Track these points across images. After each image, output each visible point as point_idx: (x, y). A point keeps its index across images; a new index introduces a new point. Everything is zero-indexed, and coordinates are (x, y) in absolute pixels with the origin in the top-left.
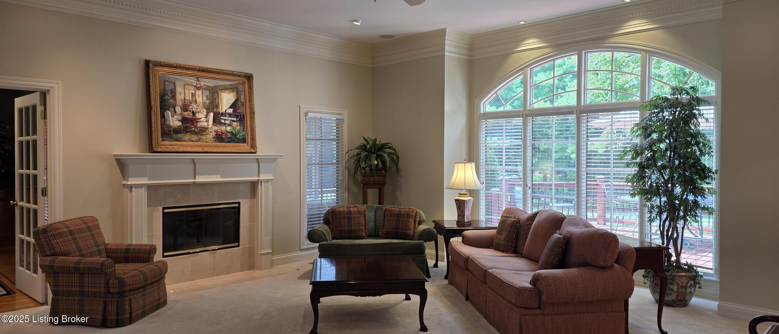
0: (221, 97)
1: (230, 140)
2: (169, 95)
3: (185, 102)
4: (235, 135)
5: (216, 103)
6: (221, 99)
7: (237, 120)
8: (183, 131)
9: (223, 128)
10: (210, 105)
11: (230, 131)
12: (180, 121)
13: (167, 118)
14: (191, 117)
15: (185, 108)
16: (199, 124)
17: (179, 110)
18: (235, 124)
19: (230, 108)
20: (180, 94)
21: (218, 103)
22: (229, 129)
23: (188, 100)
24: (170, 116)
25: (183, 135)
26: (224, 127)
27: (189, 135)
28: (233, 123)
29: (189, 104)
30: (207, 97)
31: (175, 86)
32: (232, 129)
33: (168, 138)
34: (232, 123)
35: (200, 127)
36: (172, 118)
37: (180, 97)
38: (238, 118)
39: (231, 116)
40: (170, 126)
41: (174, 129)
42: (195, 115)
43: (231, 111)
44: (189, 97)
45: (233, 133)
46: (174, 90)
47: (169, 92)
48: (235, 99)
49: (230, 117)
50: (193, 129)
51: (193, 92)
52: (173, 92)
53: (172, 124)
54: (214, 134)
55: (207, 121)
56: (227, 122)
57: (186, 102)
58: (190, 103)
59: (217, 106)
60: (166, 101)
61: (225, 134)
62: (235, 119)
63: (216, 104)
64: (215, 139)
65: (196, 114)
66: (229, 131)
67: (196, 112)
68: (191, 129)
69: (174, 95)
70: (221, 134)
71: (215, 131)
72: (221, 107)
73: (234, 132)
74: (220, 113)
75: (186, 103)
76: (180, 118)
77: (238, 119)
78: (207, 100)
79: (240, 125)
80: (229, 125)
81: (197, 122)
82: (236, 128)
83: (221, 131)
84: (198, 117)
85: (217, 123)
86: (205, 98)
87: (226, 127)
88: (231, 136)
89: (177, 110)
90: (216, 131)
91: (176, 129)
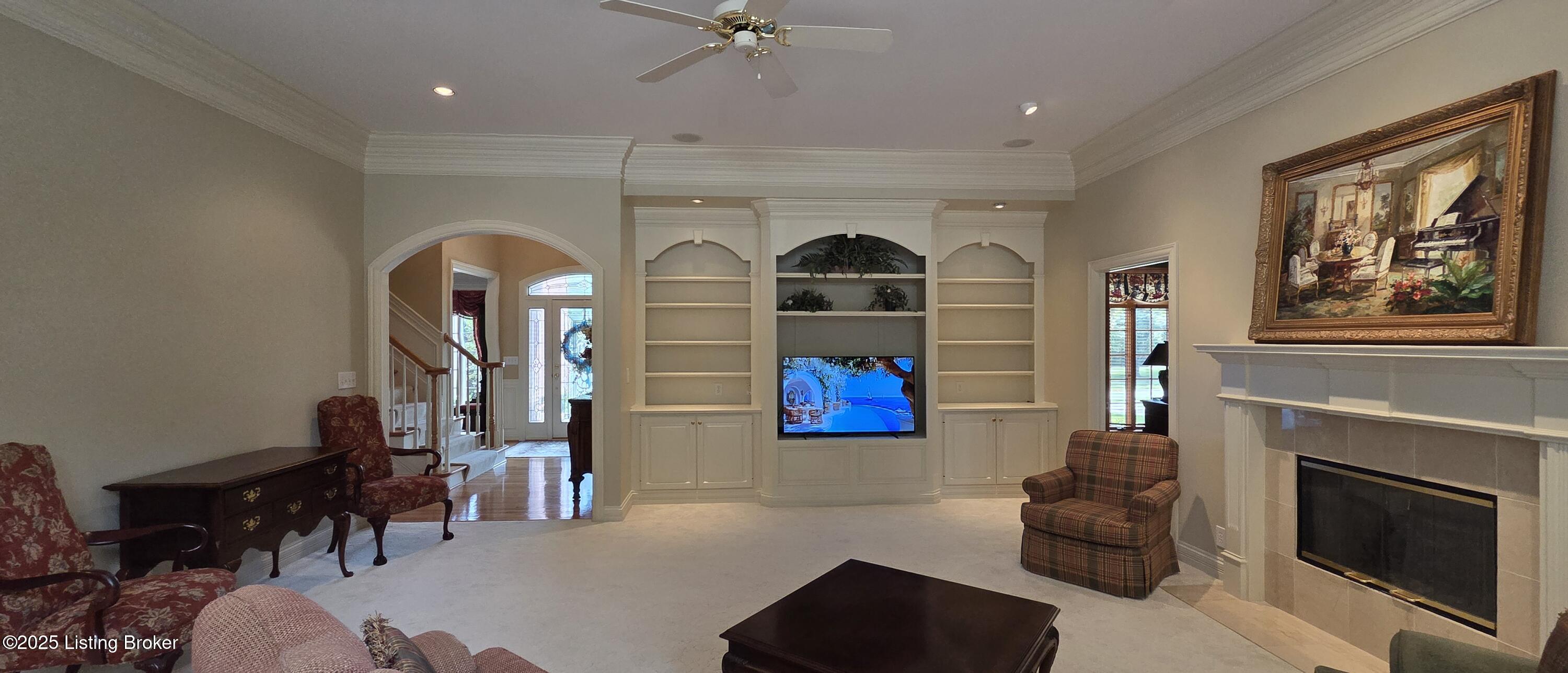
0: (1424, 187)
1: (1437, 304)
2: (1303, 221)
3: (1330, 229)
4: (1455, 290)
5: (1408, 208)
6: (1423, 194)
7: (1468, 244)
8: (1318, 295)
9: (1419, 274)
10: (1389, 220)
11: (1440, 278)
12: (1315, 272)
13: (1293, 270)
14: (1339, 260)
15: (1329, 242)
16: (1355, 275)
17: (1316, 249)
18: (1458, 256)
19: (1449, 211)
20: (1324, 212)
21: (1414, 208)
22: (1436, 273)
23: (1337, 222)
24: (1299, 266)
25: (1317, 302)
26: (1423, 271)
27: (1329, 301)
28: (1455, 254)
29: (1340, 230)
30: (1384, 198)
31: (1315, 198)
32: (1446, 273)
33: (1289, 311)
34: (1448, 256)
35: (1359, 279)
36: (1302, 270)
37: (1321, 220)
38: (1472, 237)
39: (1451, 235)
40: (1296, 286)
41: (1301, 291)
42: (1349, 253)
43: (1452, 219)
44: (1340, 214)
45: (1452, 283)
46: (1312, 207)
47: (1303, 214)
48: (1470, 181)
49: (1447, 238)
50: (1341, 286)
51: (1353, 198)
52: (1311, 213)
53: (1299, 282)
54: (1389, 292)
55: (1377, 263)
56: (1433, 255)
57: (1333, 226)
58: (1341, 227)
59: (1410, 217)
60: (1296, 235)
61: (1421, 291)
62: (1462, 242)
63: (1406, 211)
64: (1389, 306)
65: (1351, 249)
66: (1436, 279)
67: (1351, 246)
68: (1337, 286)
69: (1311, 218)
70: (1409, 290)
71: (1393, 286)
72: (1421, 216)
73: (1452, 279)
74: (1416, 234)
75: (1333, 230)
76: (1315, 266)
77: (1472, 240)
78: (1383, 208)
79: (1479, 257)
80: (1438, 263)
81: (1351, 268)
82: (1460, 268)
83: (1410, 284)
84: (1354, 257)
85: (1402, 263)
86: (1378, 203)
87: (1429, 269)
88: (1439, 294)
89: (1312, 250)
90: (1397, 286)
91: (1306, 292)
